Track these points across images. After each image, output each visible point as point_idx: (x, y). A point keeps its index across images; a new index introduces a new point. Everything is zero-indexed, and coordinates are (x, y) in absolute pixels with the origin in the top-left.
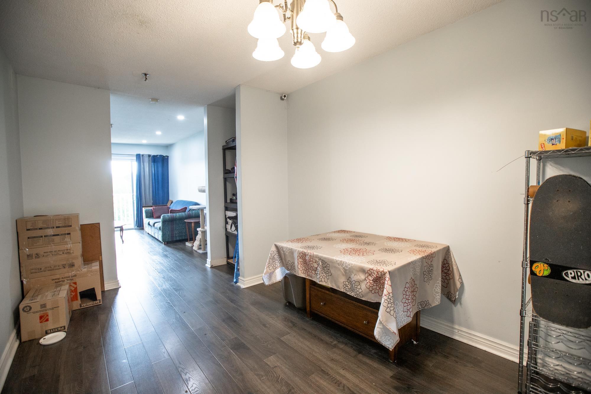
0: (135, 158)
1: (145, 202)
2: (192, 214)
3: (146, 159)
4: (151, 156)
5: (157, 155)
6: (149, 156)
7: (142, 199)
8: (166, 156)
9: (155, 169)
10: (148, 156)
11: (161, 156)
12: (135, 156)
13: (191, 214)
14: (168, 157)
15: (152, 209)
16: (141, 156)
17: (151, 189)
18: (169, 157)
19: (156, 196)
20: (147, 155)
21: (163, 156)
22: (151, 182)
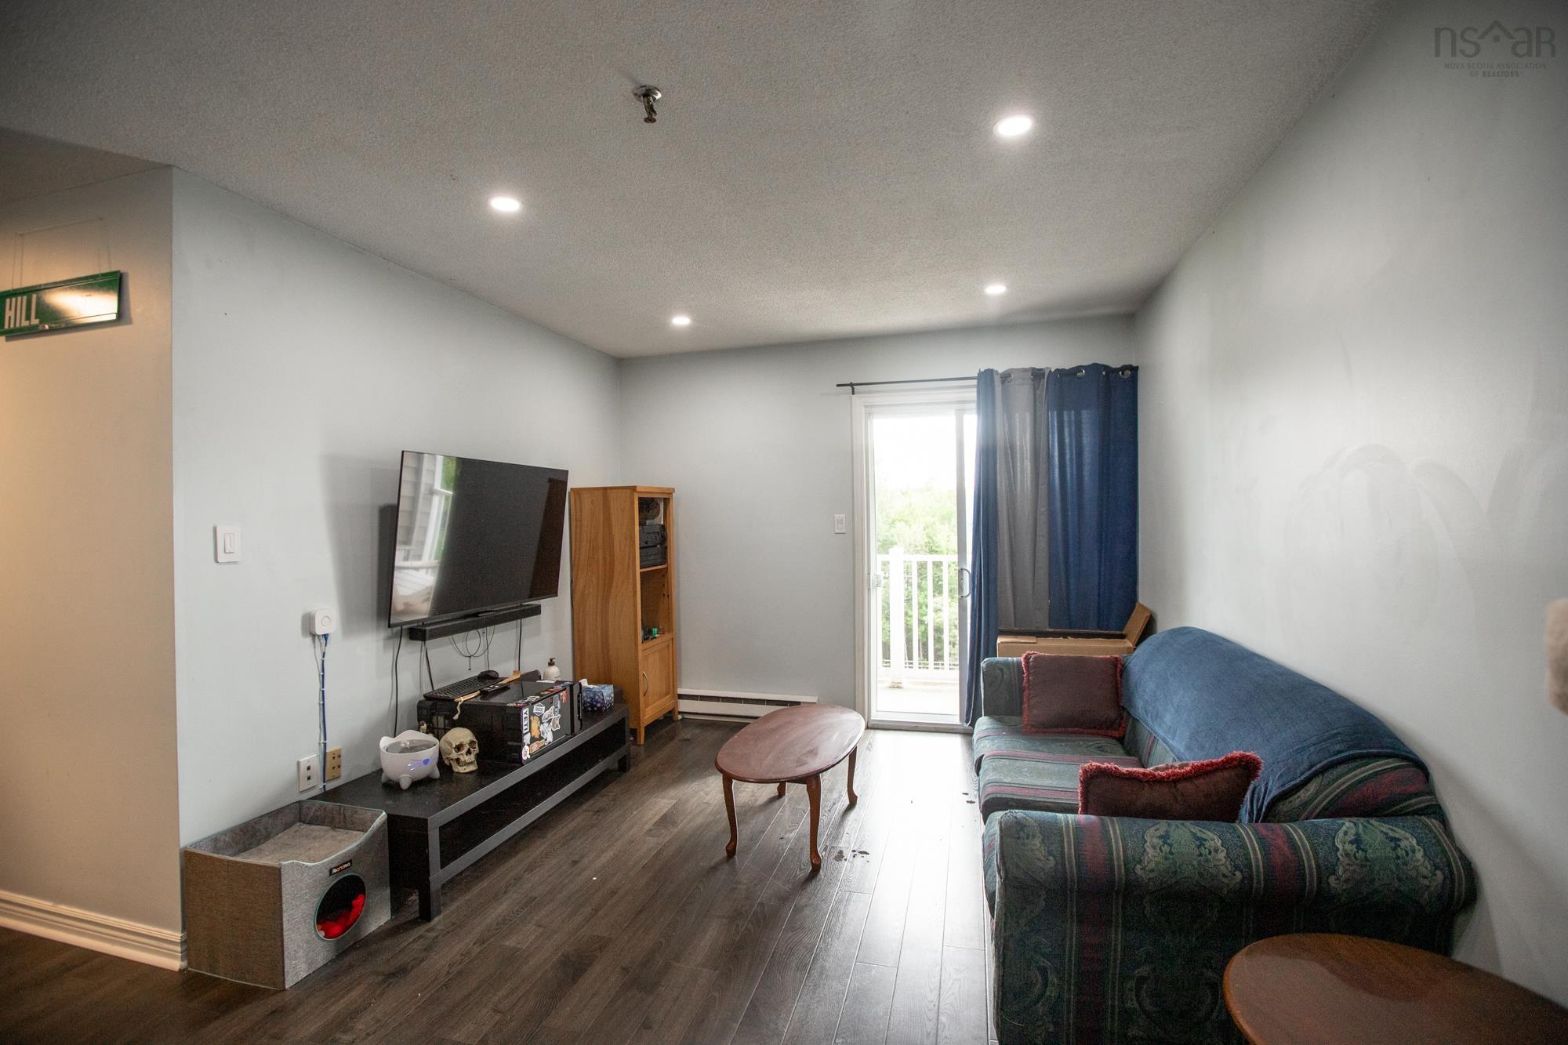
0: (972, 394)
1: (1014, 594)
2: (1326, 869)
3: (1022, 394)
4: (1044, 374)
5: (1079, 369)
6: (1037, 374)
7: (996, 579)
8: (1124, 368)
9: (1067, 441)
10: (1029, 375)
11: (1095, 368)
12: (975, 382)
13: (1309, 861)
14: (1134, 370)
15: (1019, 664)
16: (997, 380)
17: (1043, 544)
18: (1140, 373)
19: (1067, 577)
20: (1025, 370)
21: (1106, 367)
22: (1043, 509)
